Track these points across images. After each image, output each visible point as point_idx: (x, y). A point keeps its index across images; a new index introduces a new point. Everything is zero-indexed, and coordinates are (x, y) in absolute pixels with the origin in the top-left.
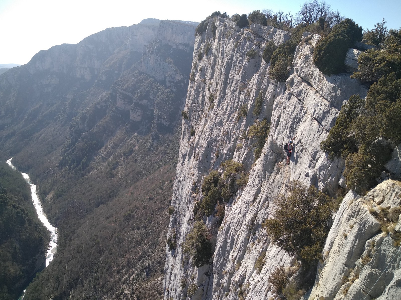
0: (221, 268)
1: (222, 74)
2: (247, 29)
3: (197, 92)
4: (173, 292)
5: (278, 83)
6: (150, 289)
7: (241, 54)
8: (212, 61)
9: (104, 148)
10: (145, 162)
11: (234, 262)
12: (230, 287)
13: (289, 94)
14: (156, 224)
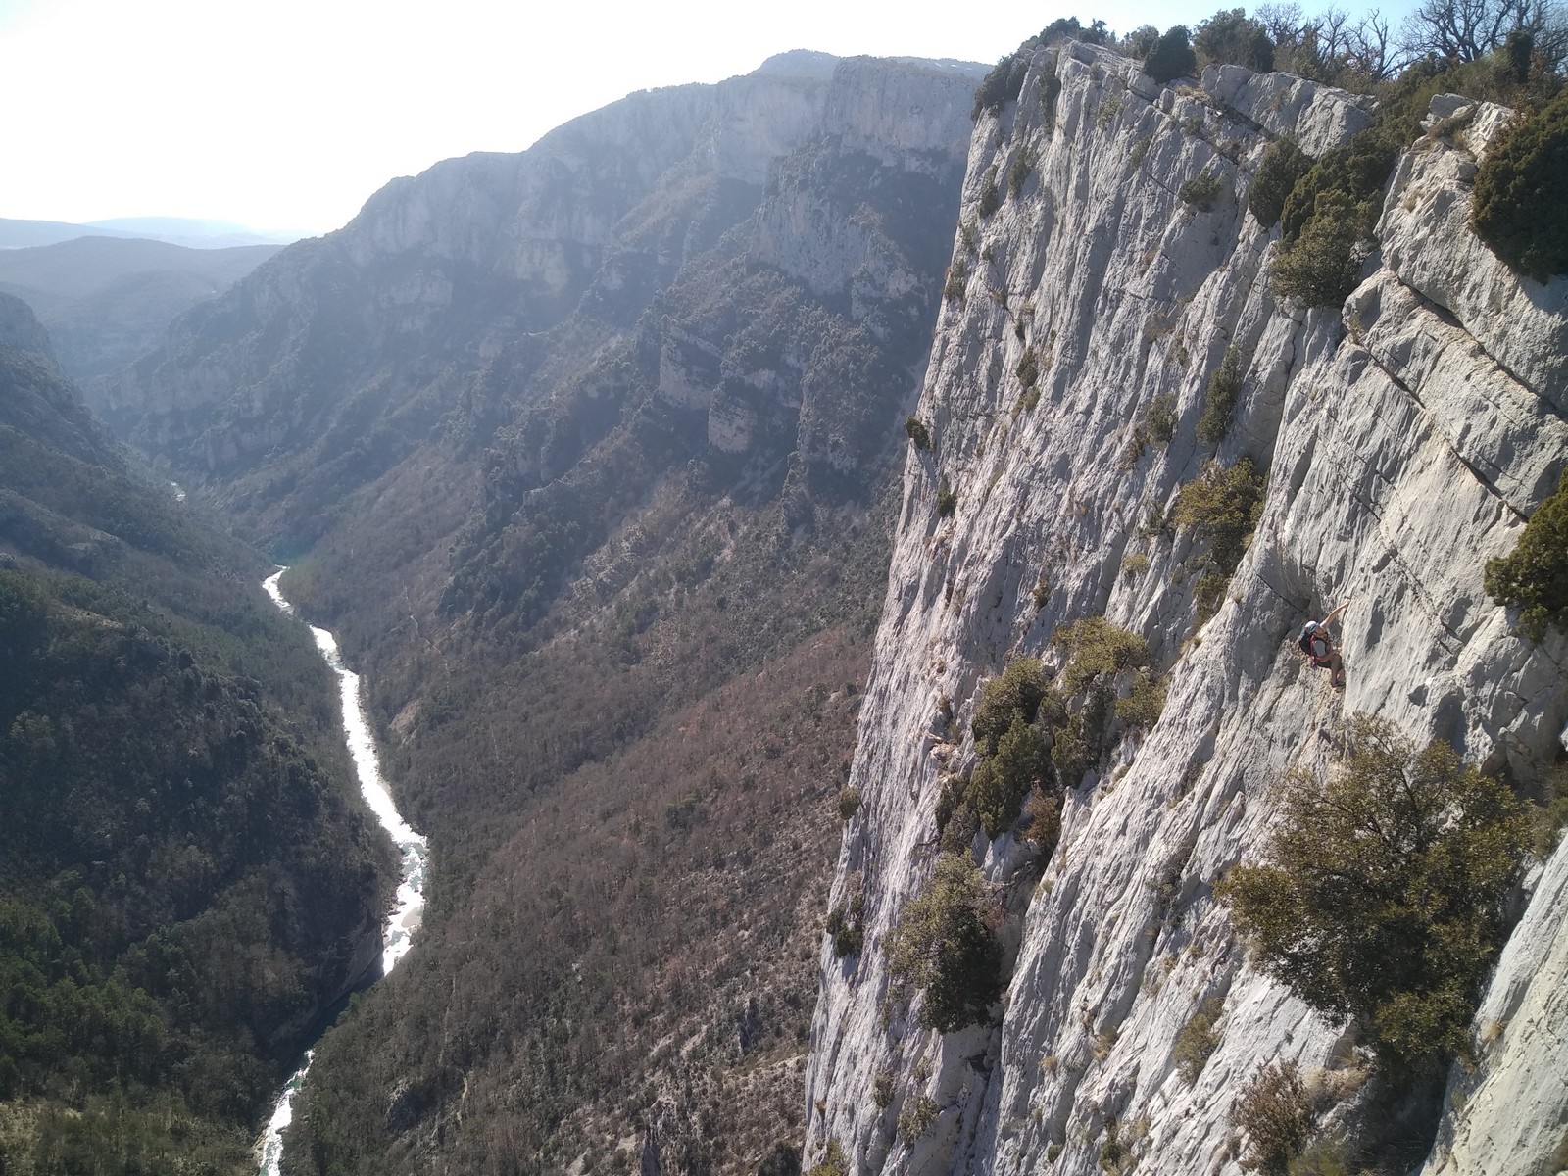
0: (1037, 1045)
1: (1077, 271)
2: (1188, 89)
3: (973, 342)
4: (840, 1118)
5: (1310, 310)
6: (754, 1097)
7: (1159, 190)
8: (1035, 220)
9: (605, 548)
10: (757, 609)
11: (1087, 1028)
12: (1070, 1123)
13: (1356, 356)
14: (788, 850)
